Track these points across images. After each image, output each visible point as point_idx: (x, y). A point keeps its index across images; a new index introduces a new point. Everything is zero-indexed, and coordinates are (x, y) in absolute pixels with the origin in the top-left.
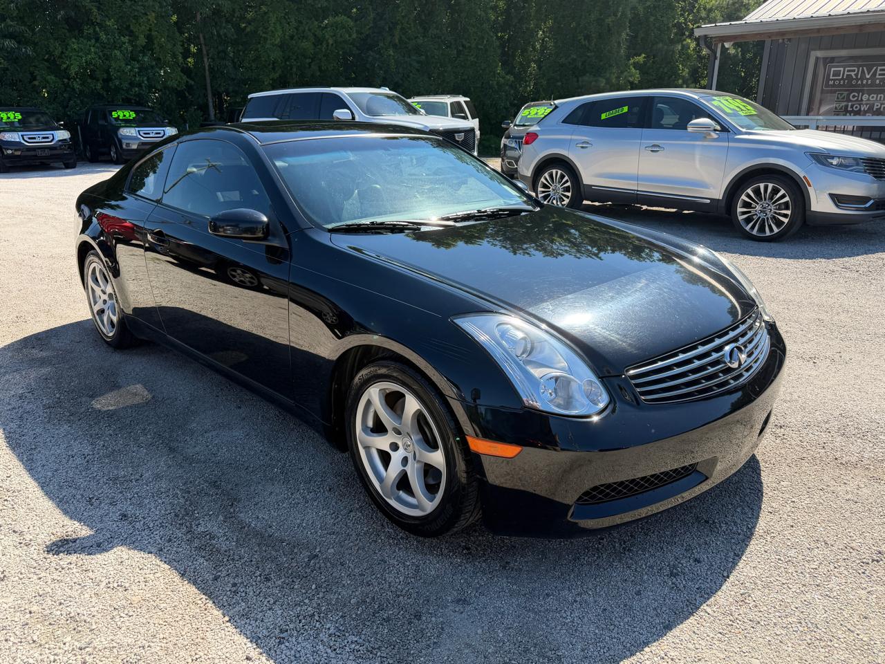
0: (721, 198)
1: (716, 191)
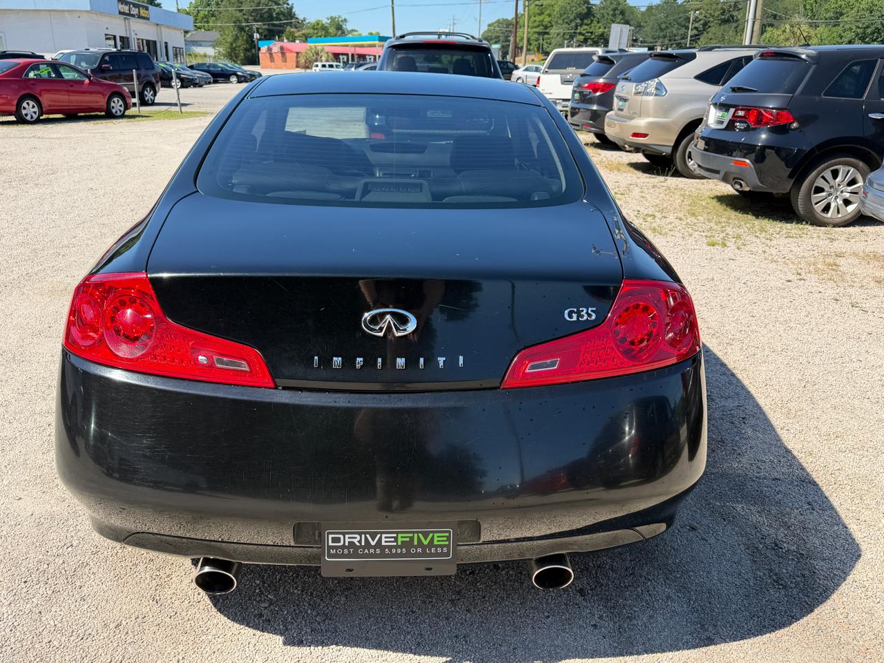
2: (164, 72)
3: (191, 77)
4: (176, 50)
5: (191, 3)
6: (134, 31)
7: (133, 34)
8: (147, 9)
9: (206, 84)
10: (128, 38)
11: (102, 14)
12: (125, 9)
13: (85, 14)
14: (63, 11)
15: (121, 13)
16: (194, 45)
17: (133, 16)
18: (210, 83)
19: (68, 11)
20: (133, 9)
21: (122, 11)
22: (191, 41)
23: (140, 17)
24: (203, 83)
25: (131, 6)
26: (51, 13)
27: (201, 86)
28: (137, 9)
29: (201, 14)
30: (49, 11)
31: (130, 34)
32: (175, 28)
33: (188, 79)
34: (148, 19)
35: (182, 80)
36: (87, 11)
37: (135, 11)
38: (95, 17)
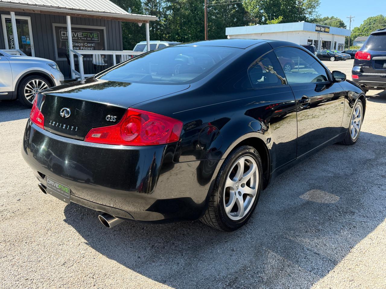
0: (14, 90)
1: (12, 88)
2: (328, 54)
3: (340, 56)
4: (340, 45)
5: (362, 24)
6: (321, 38)
7: (320, 39)
8: (329, 28)
9: (347, 59)
10: (318, 41)
11: (308, 31)
12: (319, 29)
13: (301, 32)
14: (293, 31)
15: (316, 31)
16: (358, 43)
17: (322, 31)
18: (349, 59)
19: (294, 31)
20: (322, 28)
21: (317, 30)
22: (357, 41)
23: (325, 32)
24: (346, 59)
25: (322, 27)
26: (289, 32)
27: (345, 60)
28: (324, 29)
29: (365, 29)
30: (288, 32)
31: (319, 39)
32: (341, 36)
33: (339, 57)
34: (328, 32)
35: (335, 57)
36: (302, 31)
37: (323, 29)
38: (305, 33)
